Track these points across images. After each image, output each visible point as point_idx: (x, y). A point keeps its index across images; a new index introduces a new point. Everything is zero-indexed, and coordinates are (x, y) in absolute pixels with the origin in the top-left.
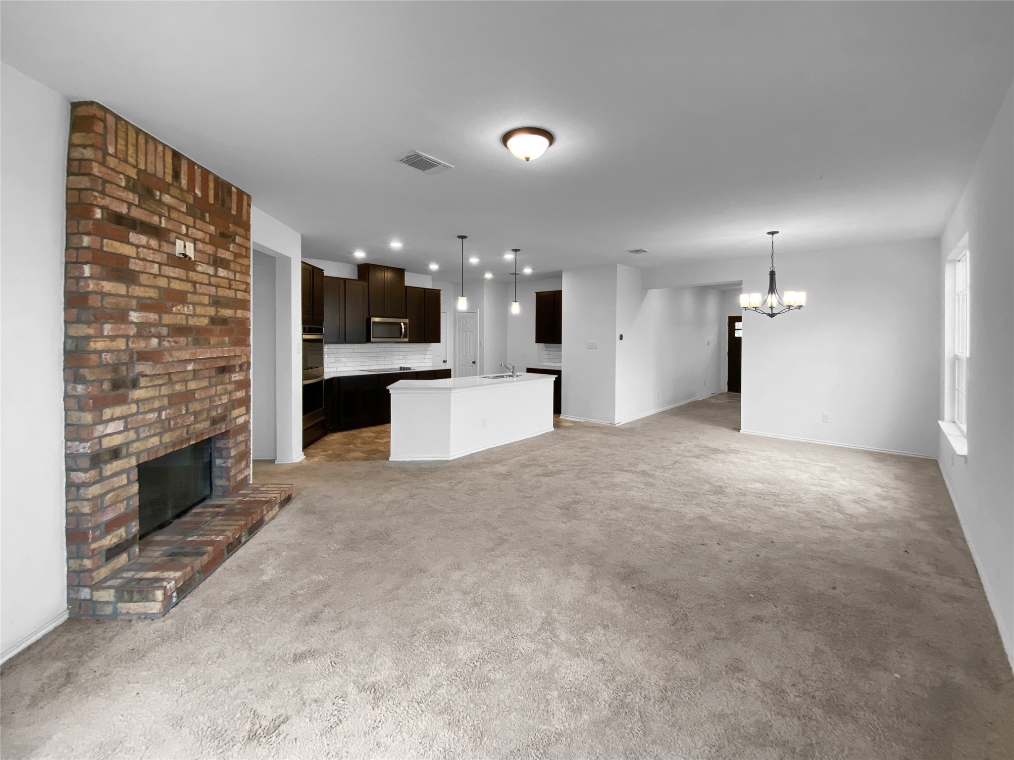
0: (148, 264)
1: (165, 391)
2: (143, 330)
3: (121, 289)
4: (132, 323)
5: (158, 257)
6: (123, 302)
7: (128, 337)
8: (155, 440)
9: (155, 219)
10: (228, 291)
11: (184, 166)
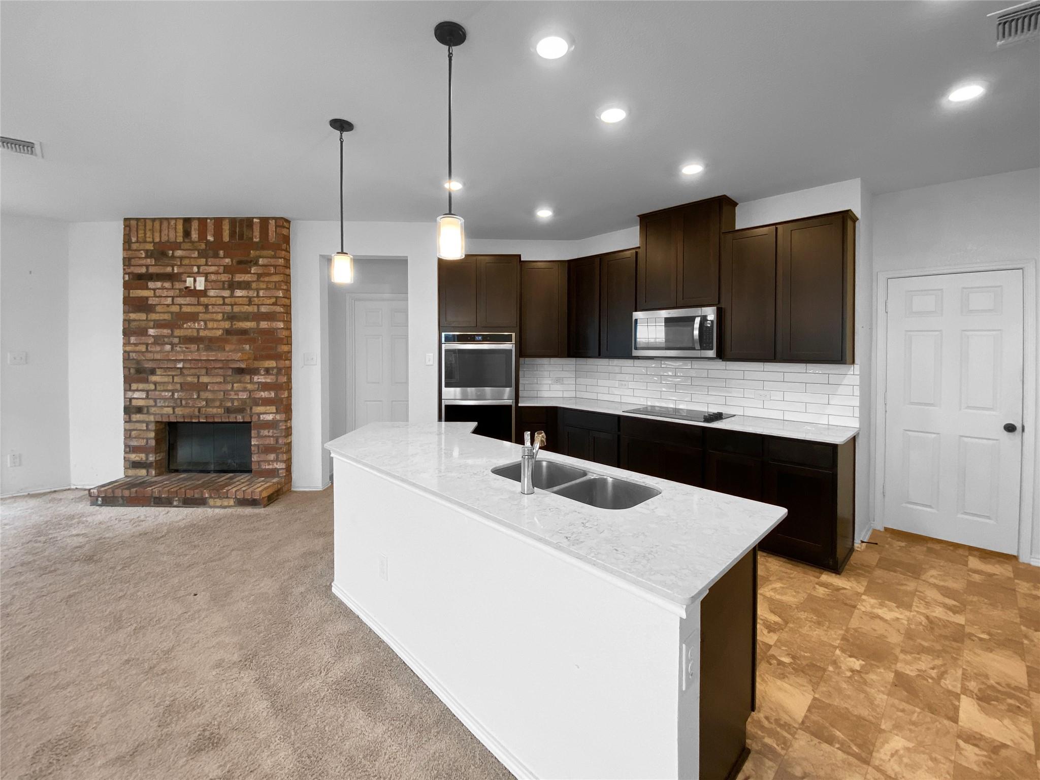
0: (163, 299)
2: (158, 340)
3: (143, 316)
4: (150, 335)
5: (171, 293)
6: (143, 324)
7: (147, 345)
8: (170, 410)
9: (169, 269)
10: (247, 307)
11: (195, 225)
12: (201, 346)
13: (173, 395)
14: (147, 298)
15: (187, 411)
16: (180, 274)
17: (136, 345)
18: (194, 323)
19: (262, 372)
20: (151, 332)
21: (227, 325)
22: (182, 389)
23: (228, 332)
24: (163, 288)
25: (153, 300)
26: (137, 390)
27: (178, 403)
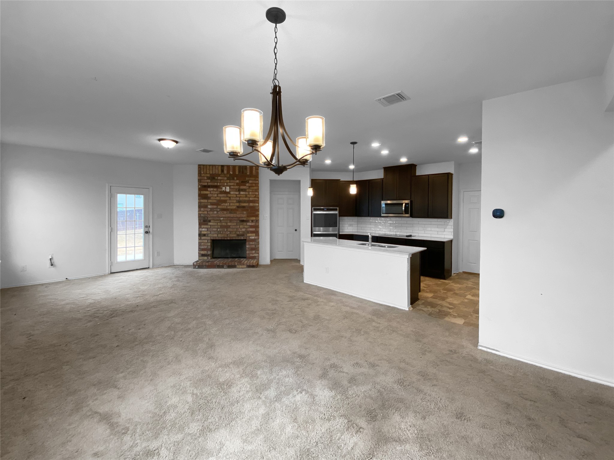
0: (214, 195)
1: (219, 224)
2: (212, 210)
3: (206, 201)
4: (209, 208)
5: (217, 193)
6: (206, 204)
7: (208, 211)
8: (216, 235)
9: (216, 184)
10: (245, 198)
11: (225, 168)
12: (228, 212)
13: (217, 230)
14: (208, 194)
15: (223, 235)
16: (220, 186)
17: (203, 211)
18: (225, 203)
19: (250, 221)
20: (209, 207)
21: (238, 204)
22: (221, 228)
23: (238, 207)
24: (213, 191)
25: (210, 195)
26: (203, 228)
27: (219, 233)
